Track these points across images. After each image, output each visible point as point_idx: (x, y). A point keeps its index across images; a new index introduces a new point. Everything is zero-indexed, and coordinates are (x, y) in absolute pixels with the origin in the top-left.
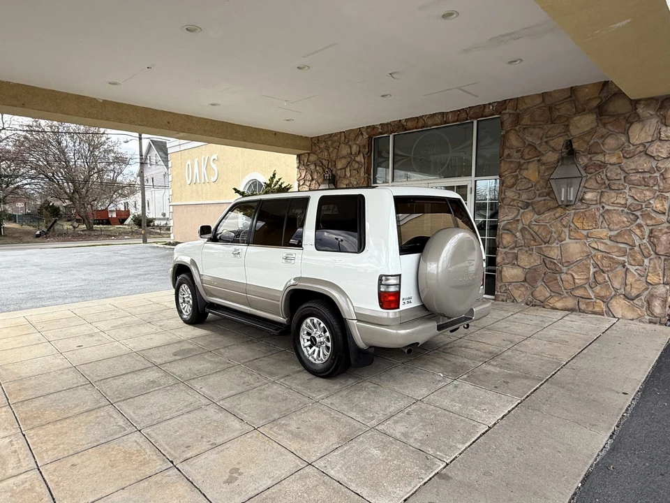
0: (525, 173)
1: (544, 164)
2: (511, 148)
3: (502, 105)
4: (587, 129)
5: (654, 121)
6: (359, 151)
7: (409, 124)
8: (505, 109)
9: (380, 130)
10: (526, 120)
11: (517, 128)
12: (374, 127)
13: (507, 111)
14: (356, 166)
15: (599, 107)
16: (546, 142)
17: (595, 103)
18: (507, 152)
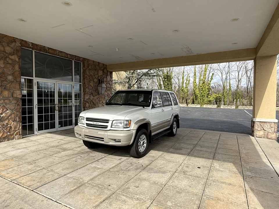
0: (90, 84)
1: (94, 82)
2: (87, 75)
3: (84, 59)
4: (101, 75)
5: (109, 76)
6: (14, 52)
7: (50, 51)
8: (85, 61)
9: (31, 46)
10: (90, 67)
11: (88, 69)
12: (26, 42)
13: (85, 62)
14: (10, 62)
15: (103, 70)
16: (94, 75)
17: (102, 69)
18: (86, 76)
